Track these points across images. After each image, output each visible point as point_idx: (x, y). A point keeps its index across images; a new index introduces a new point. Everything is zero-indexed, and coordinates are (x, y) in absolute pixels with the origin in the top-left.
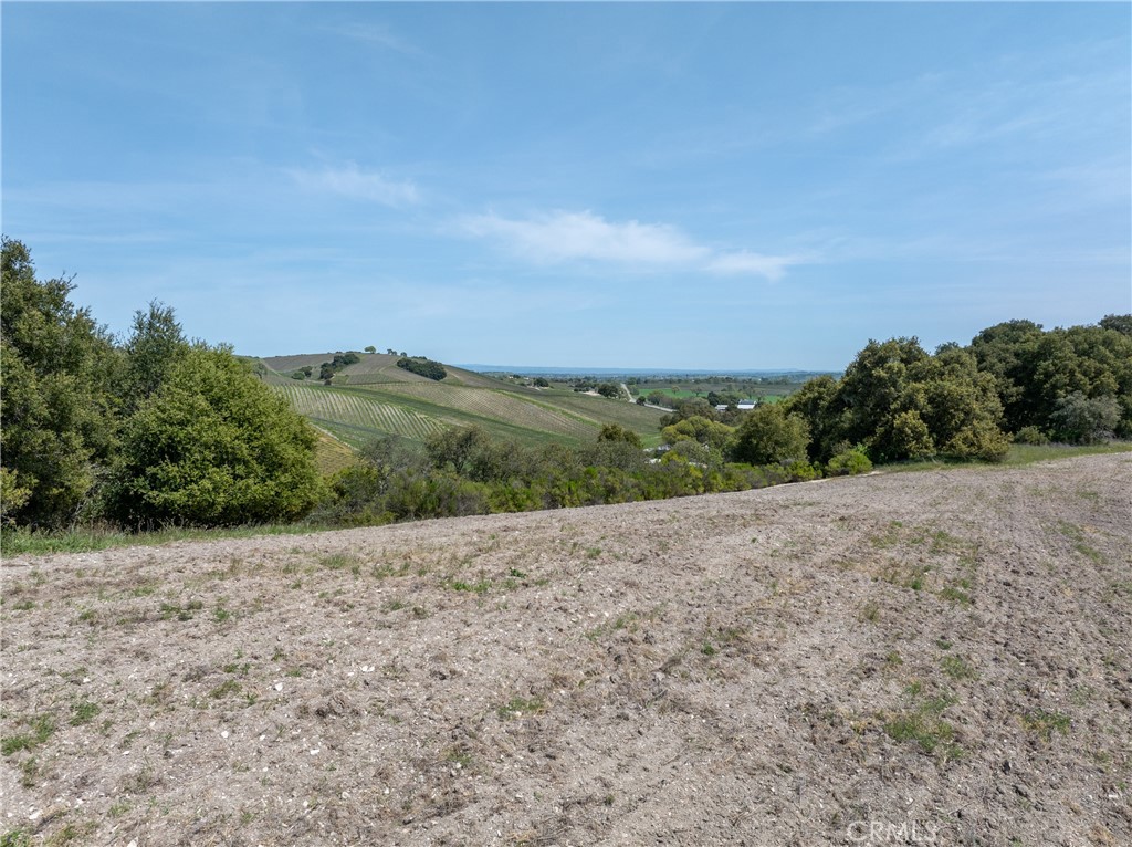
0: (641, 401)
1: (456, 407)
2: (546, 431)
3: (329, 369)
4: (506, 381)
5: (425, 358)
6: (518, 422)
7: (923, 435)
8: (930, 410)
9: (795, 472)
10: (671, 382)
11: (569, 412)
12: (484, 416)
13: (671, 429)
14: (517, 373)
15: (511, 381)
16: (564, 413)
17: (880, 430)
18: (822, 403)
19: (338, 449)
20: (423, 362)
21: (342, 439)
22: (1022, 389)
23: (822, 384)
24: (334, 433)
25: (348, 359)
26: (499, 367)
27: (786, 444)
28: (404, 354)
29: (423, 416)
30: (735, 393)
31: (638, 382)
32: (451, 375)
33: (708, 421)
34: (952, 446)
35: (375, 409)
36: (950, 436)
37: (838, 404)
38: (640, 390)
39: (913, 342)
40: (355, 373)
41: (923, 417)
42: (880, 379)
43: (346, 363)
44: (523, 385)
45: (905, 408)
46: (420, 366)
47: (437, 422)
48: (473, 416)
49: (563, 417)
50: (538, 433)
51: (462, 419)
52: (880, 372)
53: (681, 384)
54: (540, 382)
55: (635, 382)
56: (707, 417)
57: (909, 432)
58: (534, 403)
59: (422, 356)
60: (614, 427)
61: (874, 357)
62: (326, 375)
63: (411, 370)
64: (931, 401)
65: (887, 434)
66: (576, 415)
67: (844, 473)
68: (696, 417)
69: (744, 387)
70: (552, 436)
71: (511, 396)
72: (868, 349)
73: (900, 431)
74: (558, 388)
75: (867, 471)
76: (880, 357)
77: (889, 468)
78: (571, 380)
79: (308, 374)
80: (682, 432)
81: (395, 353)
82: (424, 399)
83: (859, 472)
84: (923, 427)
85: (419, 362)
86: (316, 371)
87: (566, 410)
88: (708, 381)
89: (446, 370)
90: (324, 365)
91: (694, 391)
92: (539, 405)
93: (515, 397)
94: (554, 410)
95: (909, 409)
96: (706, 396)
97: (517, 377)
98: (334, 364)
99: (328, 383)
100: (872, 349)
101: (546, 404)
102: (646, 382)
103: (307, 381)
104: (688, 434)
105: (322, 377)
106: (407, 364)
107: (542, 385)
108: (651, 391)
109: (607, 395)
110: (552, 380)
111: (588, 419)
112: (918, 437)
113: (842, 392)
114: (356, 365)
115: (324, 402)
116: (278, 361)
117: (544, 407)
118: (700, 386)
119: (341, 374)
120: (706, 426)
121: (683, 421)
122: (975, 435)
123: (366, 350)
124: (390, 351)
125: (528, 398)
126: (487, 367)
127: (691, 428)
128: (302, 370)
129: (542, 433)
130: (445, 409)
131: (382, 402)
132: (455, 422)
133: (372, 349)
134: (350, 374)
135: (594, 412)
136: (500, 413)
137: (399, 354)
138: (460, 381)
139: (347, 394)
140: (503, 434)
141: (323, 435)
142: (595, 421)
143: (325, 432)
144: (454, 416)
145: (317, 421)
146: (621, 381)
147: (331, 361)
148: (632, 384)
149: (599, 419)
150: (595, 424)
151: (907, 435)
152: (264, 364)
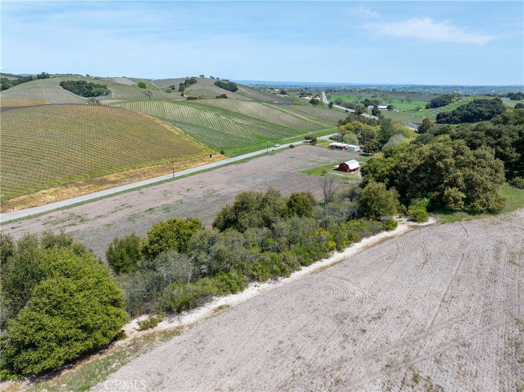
0: (331, 105)
1: (240, 112)
2: (283, 125)
3: (183, 86)
4: (266, 92)
5: (228, 81)
6: (270, 120)
7: (459, 200)
8: (464, 187)
10: (347, 91)
11: (295, 114)
12: (253, 117)
13: (343, 127)
15: (269, 92)
16: (292, 115)
19: (184, 138)
20: (227, 83)
21: (186, 133)
22: (519, 155)
24: (182, 130)
25: (191, 81)
27: (385, 206)
28: (218, 78)
29: (224, 118)
30: (378, 99)
32: (240, 89)
33: (361, 124)
34: (473, 206)
35: (202, 114)
36: (473, 201)
38: (331, 96)
40: (195, 89)
42: (440, 168)
43: (191, 83)
44: (274, 94)
45: (451, 185)
46: (225, 85)
47: (231, 121)
48: (248, 117)
49: (292, 117)
50: (279, 126)
51: (243, 119)
52: (440, 164)
53: (352, 92)
54: (282, 91)
55: (330, 91)
56: (361, 121)
57: (451, 199)
58: (278, 109)
59: (227, 79)
61: (438, 154)
62: (181, 90)
63: (221, 87)
64: (466, 181)
65: (440, 198)
66: (298, 116)
68: (356, 122)
69: (383, 95)
70: (286, 127)
71: (267, 106)
73: (447, 198)
74: (292, 95)
76: (441, 155)
78: (298, 90)
79: (173, 89)
80: (348, 129)
82: (225, 108)
85: (225, 82)
86: (177, 87)
87: (293, 113)
88: (365, 91)
89: (238, 87)
90: (181, 85)
91: (357, 97)
92: (280, 111)
94: (287, 113)
95: (453, 186)
97: (272, 88)
98: (185, 84)
101: (283, 110)
102: (335, 91)
103: (173, 93)
104: (351, 130)
105: (180, 90)
106: (219, 84)
107: (284, 93)
108: (337, 97)
109: (313, 104)
110: (288, 90)
111: (303, 118)
112: (456, 201)
114: (195, 84)
115: (178, 111)
117: (283, 111)
118: (361, 94)
119: (188, 89)
120: (360, 126)
121: (349, 123)
122: (487, 201)
123: (200, 76)
124: (211, 77)
125: (275, 107)
126: (259, 81)
127: (353, 127)
128: (170, 87)
129: (281, 126)
130: (235, 113)
131: (205, 111)
132: (240, 121)
133: (203, 76)
134: (192, 89)
135: (307, 114)
136: (261, 115)
137: (215, 78)
138: (244, 92)
139: (189, 106)
140: (262, 127)
141: (177, 131)
142: (307, 119)
143: (178, 129)
144: (239, 118)
145: (174, 122)
146: (322, 91)
147: (184, 82)
148: (328, 92)
149: (309, 118)
150: (306, 121)
151: (450, 200)
152: (153, 84)
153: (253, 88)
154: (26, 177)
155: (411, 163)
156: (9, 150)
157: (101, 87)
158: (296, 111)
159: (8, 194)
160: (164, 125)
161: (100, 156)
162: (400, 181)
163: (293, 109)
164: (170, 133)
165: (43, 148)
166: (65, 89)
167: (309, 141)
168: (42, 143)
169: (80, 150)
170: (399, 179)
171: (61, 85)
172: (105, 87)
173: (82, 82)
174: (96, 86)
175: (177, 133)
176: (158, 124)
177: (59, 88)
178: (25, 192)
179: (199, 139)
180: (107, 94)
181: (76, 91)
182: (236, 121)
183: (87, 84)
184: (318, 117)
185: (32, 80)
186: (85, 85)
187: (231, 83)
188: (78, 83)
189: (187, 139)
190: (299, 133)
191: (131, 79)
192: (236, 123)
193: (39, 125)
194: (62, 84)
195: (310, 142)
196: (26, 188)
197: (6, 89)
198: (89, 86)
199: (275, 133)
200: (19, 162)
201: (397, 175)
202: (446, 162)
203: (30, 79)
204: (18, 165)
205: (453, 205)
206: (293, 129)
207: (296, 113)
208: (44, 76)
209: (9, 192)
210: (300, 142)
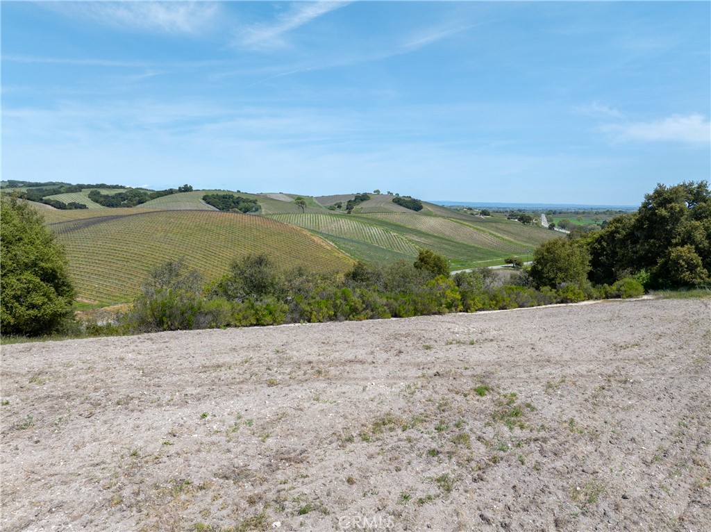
0: (552, 227)
1: (419, 229)
2: (476, 246)
3: (352, 204)
4: (461, 212)
5: (410, 197)
6: (459, 239)
7: (697, 266)
8: (706, 244)
9: (565, 295)
10: (577, 213)
11: (494, 233)
12: (436, 235)
14: (470, 206)
15: (465, 212)
16: (490, 234)
17: (660, 261)
18: (618, 235)
19: (336, 254)
20: (409, 199)
21: (340, 248)
23: (618, 221)
24: (336, 244)
25: (363, 198)
26: (462, 203)
27: (567, 270)
28: (398, 194)
29: (395, 234)
31: (554, 213)
32: (426, 208)
35: (366, 229)
37: (632, 237)
38: (554, 219)
39: (702, 186)
40: (367, 206)
41: (699, 251)
42: (663, 218)
43: (362, 200)
44: (472, 214)
45: (683, 244)
46: (406, 202)
47: (404, 238)
48: (428, 235)
49: (490, 236)
50: (471, 247)
51: (421, 237)
52: (663, 212)
53: (585, 214)
54: (484, 213)
55: (551, 213)
57: (683, 263)
58: (470, 227)
60: (427, 252)
61: (662, 198)
62: (349, 208)
63: (401, 205)
65: (666, 263)
66: (499, 235)
67: (618, 296)
70: (480, 249)
71: (456, 222)
72: (656, 192)
73: (676, 263)
74: (497, 216)
75: (637, 296)
76: (665, 199)
77: (661, 293)
78: (507, 212)
79: (339, 207)
81: (392, 194)
82: (399, 223)
83: (631, 296)
84: (697, 260)
85: (406, 199)
86: (344, 205)
87: (492, 232)
88: (604, 213)
89: (423, 205)
90: (349, 201)
91: (593, 220)
92: (474, 228)
93: (458, 223)
94: (483, 231)
95: (686, 243)
96: (601, 223)
97: (470, 209)
98: (355, 201)
99: (349, 213)
100: (659, 193)
101: (479, 227)
102: (560, 213)
103: (338, 211)
105: (347, 209)
106: (398, 201)
107: (485, 215)
108: (561, 219)
109: (524, 222)
110: (494, 212)
111: (507, 238)
112: (692, 267)
113: (634, 226)
114: (368, 202)
115: (336, 225)
116: (322, 199)
117: (477, 229)
118: (598, 217)
119: (358, 207)
123: (375, 192)
124: (389, 192)
126: (455, 202)
128: (335, 205)
129: (474, 247)
130: (411, 230)
131: (371, 225)
132: (416, 238)
133: (378, 191)
134: (364, 207)
135: (512, 233)
136: (447, 233)
137: (394, 194)
138: (430, 212)
139: (350, 220)
140: (446, 246)
141: (329, 245)
142: (512, 240)
143: (331, 243)
144: (416, 235)
145: (327, 236)
146: (542, 213)
147: (353, 199)
148: (550, 214)
149: (515, 238)
150: (511, 242)
151: (682, 266)
152: (315, 201)
153: (442, 207)
154: (129, 285)
155: (621, 223)
156: (117, 255)
157: (250, 202)
158: (497, 229)
159: (103, 302)
160: (313, 238)
161: (224, 267)
162: (607, 259)
163: (493, 227)
164: (319, 247)
165: (158, 254)
166: (208, 203)
167: (512, 265)
168: (157, 248)
169: (200, 258)
170: (606, 255)
171: (203, 199)
172: (255, 202)
173: (229, 196)
174: (244, 201)
175: (329, 248)
176: (305, 236)
177: (200, 202)
178: (123, 300)
179: (356, 256)
180: (257, 210)
181: (221, 207)
182: (411, 238)
183: (235, 198)
184: (529, 238)
185: (172, 193)
186: (231, 200)
187: (414, 200)
188: (224, 197)
189: (341, 255)
190: (498, 256)
191: (289, 196)
192: (410, 241)
193: (160, 229)
194: (205, 198)
195: (513, 267)
196: (126, 296)
197: (142, 203)
198: (236, 201)
199: (463, 255)
200: (126, 267)
201: (603, 249)
202: (672, 208)
203: (171, 192)
204: (123, 271)
205: (687, 273)
206: (490, 252)
207: (499, 232)
208: (187, 189)
209: (104, 300)
210: (500, 267)
